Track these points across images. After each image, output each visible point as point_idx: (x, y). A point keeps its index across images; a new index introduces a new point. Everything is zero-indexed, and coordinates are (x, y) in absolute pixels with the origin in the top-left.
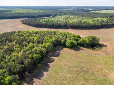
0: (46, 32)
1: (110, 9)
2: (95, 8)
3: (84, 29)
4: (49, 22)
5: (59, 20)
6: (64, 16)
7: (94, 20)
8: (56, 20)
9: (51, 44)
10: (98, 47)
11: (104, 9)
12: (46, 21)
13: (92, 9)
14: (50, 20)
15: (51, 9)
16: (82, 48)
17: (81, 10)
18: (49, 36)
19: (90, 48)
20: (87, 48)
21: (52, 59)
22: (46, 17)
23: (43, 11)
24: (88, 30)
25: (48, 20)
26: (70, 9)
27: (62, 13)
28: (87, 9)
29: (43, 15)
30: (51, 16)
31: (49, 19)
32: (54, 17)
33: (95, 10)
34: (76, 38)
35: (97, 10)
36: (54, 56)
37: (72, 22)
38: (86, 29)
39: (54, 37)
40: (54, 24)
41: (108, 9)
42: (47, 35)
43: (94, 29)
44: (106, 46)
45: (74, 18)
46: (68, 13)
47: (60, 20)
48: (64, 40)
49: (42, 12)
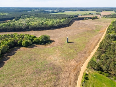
0: (3, 36)
1: (71, 11)
2: (60, 10)
3: (44, 30)
4: (10, 25)
5: (21, 23)
6: (28, 19)
7: (54, 22)
8: (18, 23)
9: (6, 46)
10: (49, 42)
11: (66, 11)
12: (7, 25)
13: (57, 11)
14: (12, 23)
15: (16, 11)
16: (36, 45)
17: (47, 11)
18: (5, 39)
19: (43, 44)
20: (41, 45)
21: (8, 57)
22: (7, 21)
23: (5, 14)
24: (48, 30)
25: (8, 24)
26: (36, 11)
27: (27, 15)
28: (53, 11)
29: (5, 18)
30: (14, 20)
31: (10, 23)
32: (18, 20)
33: (60, 12)
34: (31, 38)
35: (61, 12)
36: (10, 55)
37: (34, 24)
38: (46, 30)
39: (10, 39)
40: (14, 28)
41: (70, 11)
42: (3, 39)
43: (52, 29)
44: (54, 41)
45: (37, 20)
46: (33, 15)
47: (23, 22)
48: (20, 41)
49: (3, 15)
